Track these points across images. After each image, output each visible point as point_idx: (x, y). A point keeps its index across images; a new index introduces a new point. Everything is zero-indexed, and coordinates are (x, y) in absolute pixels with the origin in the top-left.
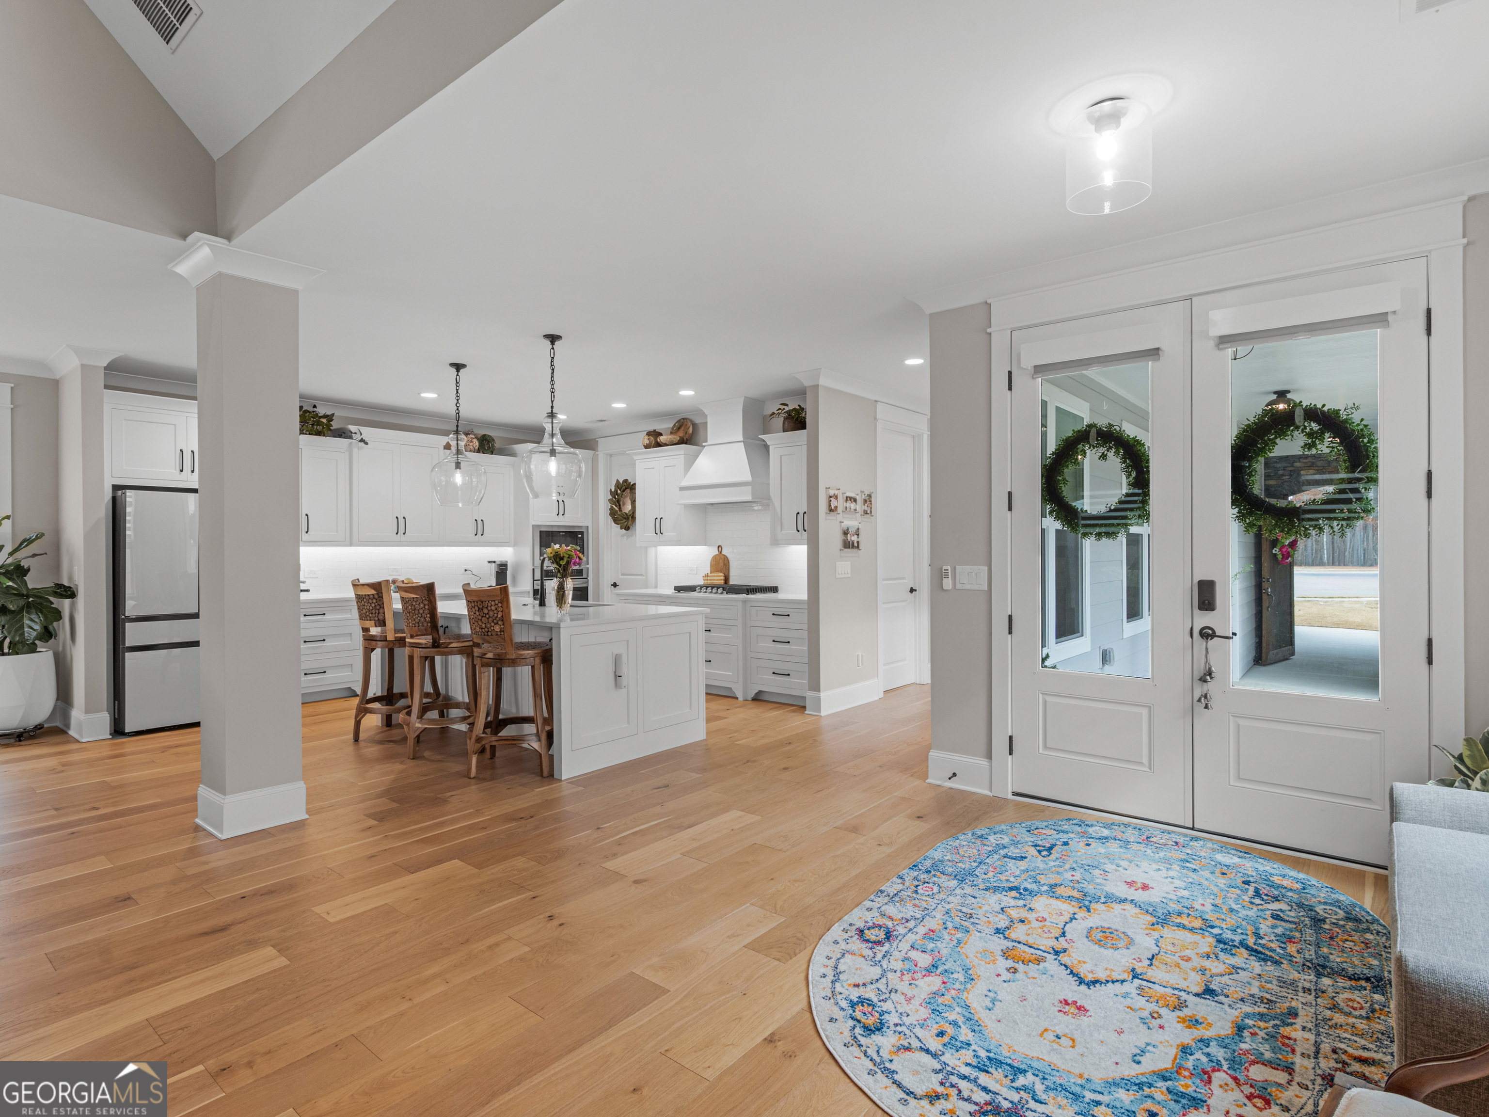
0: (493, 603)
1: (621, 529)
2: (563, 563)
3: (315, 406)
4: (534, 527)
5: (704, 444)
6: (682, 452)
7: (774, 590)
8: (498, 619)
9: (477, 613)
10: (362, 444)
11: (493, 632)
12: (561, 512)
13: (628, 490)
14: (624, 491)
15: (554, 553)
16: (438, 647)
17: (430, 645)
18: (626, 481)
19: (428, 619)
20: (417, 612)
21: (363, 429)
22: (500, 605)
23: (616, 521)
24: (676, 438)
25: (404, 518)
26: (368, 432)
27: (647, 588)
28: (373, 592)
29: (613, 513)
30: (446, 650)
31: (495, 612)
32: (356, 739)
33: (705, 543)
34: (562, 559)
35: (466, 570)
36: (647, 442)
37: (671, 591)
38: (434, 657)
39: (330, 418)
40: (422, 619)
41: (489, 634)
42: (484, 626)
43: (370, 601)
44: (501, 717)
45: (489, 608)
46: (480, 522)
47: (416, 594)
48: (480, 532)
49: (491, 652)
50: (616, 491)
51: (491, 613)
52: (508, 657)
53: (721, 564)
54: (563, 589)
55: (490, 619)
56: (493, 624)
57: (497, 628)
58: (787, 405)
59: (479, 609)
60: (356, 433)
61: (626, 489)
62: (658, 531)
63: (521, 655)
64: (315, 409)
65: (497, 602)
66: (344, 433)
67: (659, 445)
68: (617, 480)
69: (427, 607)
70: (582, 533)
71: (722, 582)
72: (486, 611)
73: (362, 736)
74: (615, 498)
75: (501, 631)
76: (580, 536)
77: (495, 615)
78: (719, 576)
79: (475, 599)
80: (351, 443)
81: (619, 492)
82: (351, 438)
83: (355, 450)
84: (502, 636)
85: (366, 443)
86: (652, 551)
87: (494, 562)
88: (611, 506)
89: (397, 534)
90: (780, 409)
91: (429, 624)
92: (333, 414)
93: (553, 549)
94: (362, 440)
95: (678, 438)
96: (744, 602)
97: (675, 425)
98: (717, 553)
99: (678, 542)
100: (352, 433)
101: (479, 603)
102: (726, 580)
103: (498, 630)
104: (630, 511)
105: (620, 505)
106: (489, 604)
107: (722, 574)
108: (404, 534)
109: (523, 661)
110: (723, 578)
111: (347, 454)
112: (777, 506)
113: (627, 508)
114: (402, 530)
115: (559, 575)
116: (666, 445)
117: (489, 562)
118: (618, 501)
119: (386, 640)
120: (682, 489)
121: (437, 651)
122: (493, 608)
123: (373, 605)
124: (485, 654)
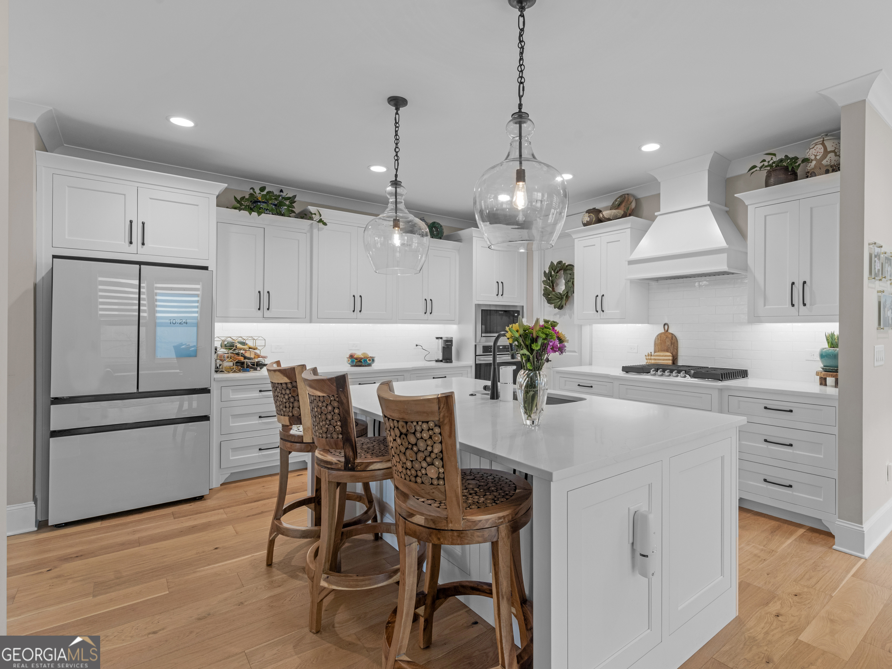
0: (425, 426)
1: (555, 308)
2: (536, 347)
3: (281, 191)
4: (478, 306)
5: (656, 214)
6: (629, 225)
7: (743, 374)
8: (433, 456)
9: (399, 440)
10: (321, 225)
11: (425, 478)
12: (500, 293)
13: (562, 272)
14: (557, 272)
15: (521, 332)
16: (353, 469)
17: (341, 465)
18: (560, 263)
19: (338, 429)
20: (324, 417)
21: (323, 211)
22: (437, 430)
23: (549, 301)
24: (620, 212)
25: (361, 296)
26: (327, 214)
27: (581, 365)
28: (286, 380)
29: (546, 294)
30: (363, 474)
31: (429, 442)
32: (269, 564)
33: (647, 320)
34: (534, 340)
35: (417, 345)
36: (587, 219)
37: (618, 372)
38: (346, 484)
39: (292, 200)
40: (331, 428)
41: (419, 480)
42: (409, 464)
43: (284, 392)
44: (441, 582)
45: (418, 435)
46: (429, 302)
47: (322, 391)
48: (429, 311)
49: (422, 514)
50: (550, 272)
51: (422, 445)
52: (451, 526)
53: (668, 343)
54: (535, 387)
55: (421, 456)
56: (424, 464)
57: (432, 472)
58: (774, 155)
59: (401, 434)
60: (315, 214)
61: (560, 270)
62: (599, 308)
63: (475, 523)
64: (282, 193)
65: (431, 424)
66: (306, 215)
67: (600, 221)
68: (552, 262)
69: (336, 411)
70: (518, 312)
71: (670, 362)
72: (412, 440)
73: (275, 560)
74: (549, 280)
75: (438, 478)
76: (516, 315)
77: (429, 449)
78: (666, 356)
79: (396, 415)
80: (312, 224)
81: (553, 273)
82: (311, 219)
83: (315, 231)
84: (442, 488)
85: (325, 224)
86: (586, 330)
87: (441, 338)
88: (545, 287)
89: (354, 311)
90: (764, 161)
91: (340, 436)
92: (295, 197)
93: (521, 325)
94: (321, 221)
95: (623, 213)
96: (721, 390)
97: (616, 200)
98: (663, 331)
99: (622, 320)
100: (312, 214)
101: (401, 423)
102: (675, 359)
103: (435, 476)
104: (563, 291)
105: (553, 286)
106: (418, 428)
107: (669, 354)
108: (360, 311)
109: (478, 533)
110: (671, 358)
111: (308, 234)
112: (760, 278)
113: (561, 288)
114: (358, 308)
115: (529, 366)
116: (609, 219)
117: (437, 338)
118: (552, 282)
119: (302, 442)
120: (631, 263)
121: (352, 476)
122: (425, 435)
123: (287, 397)
124: (412, 515)
